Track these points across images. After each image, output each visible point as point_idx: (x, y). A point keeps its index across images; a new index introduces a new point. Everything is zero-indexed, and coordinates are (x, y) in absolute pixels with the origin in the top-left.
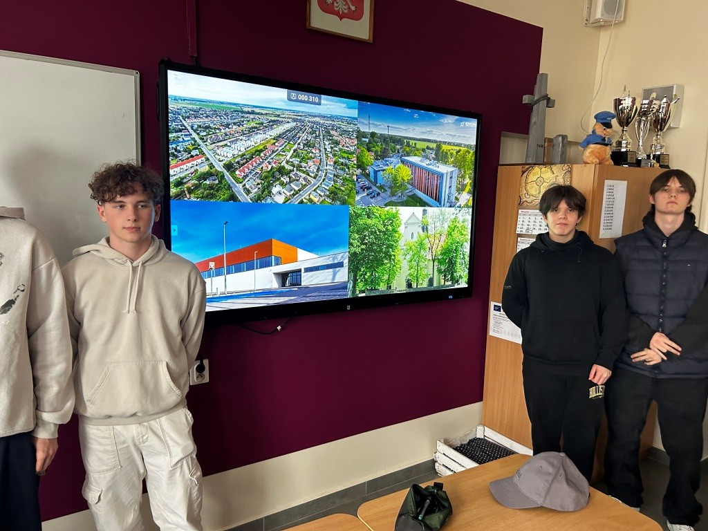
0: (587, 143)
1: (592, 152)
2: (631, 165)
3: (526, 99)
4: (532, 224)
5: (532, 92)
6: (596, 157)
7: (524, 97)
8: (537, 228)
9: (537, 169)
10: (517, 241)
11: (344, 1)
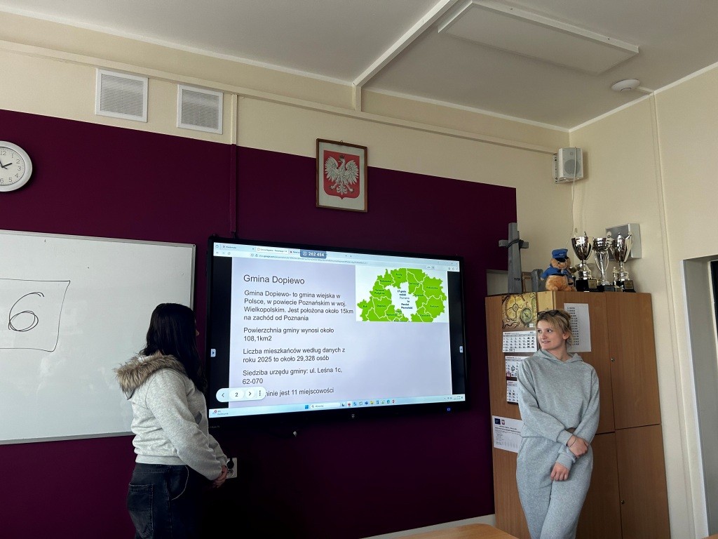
0: (547, 275)
1: (551, 282)
2: (592, 290)
3: (502, 243)
4: (513, 343)
5: (507, 238)
6: (555, 285)
7: (500, 242)
8: (518, 346)
9: (512, 298)
10: (505, 360)
11: (344, 185)
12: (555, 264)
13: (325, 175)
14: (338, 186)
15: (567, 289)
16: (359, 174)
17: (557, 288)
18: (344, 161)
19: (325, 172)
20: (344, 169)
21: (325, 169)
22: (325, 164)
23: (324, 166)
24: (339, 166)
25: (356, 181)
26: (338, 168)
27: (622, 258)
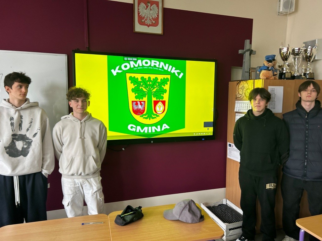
0: (261, 70)
1: (263, 74)
2: (288, 79)
4: (240, 107)
5: (243, 49)
6: (265, 76)
7: (239, 51)
8: (242, 109)
9: (242, 82)
10: (235, 115)
11: (150, 19)
12: (266, 64)
13: (139, 13)
14: (146, 20)
15: (272, 78)
16: (158, 12)
17: (266, 78)
18: (149, 5)
19: (138, 11)
20: (150, 9)
21: (138, 10)
22: (138, 7)
23: (138, 8)
24: (147, 8)
25: (157, 17)
26: (146, 9)
27: (309, 59)
